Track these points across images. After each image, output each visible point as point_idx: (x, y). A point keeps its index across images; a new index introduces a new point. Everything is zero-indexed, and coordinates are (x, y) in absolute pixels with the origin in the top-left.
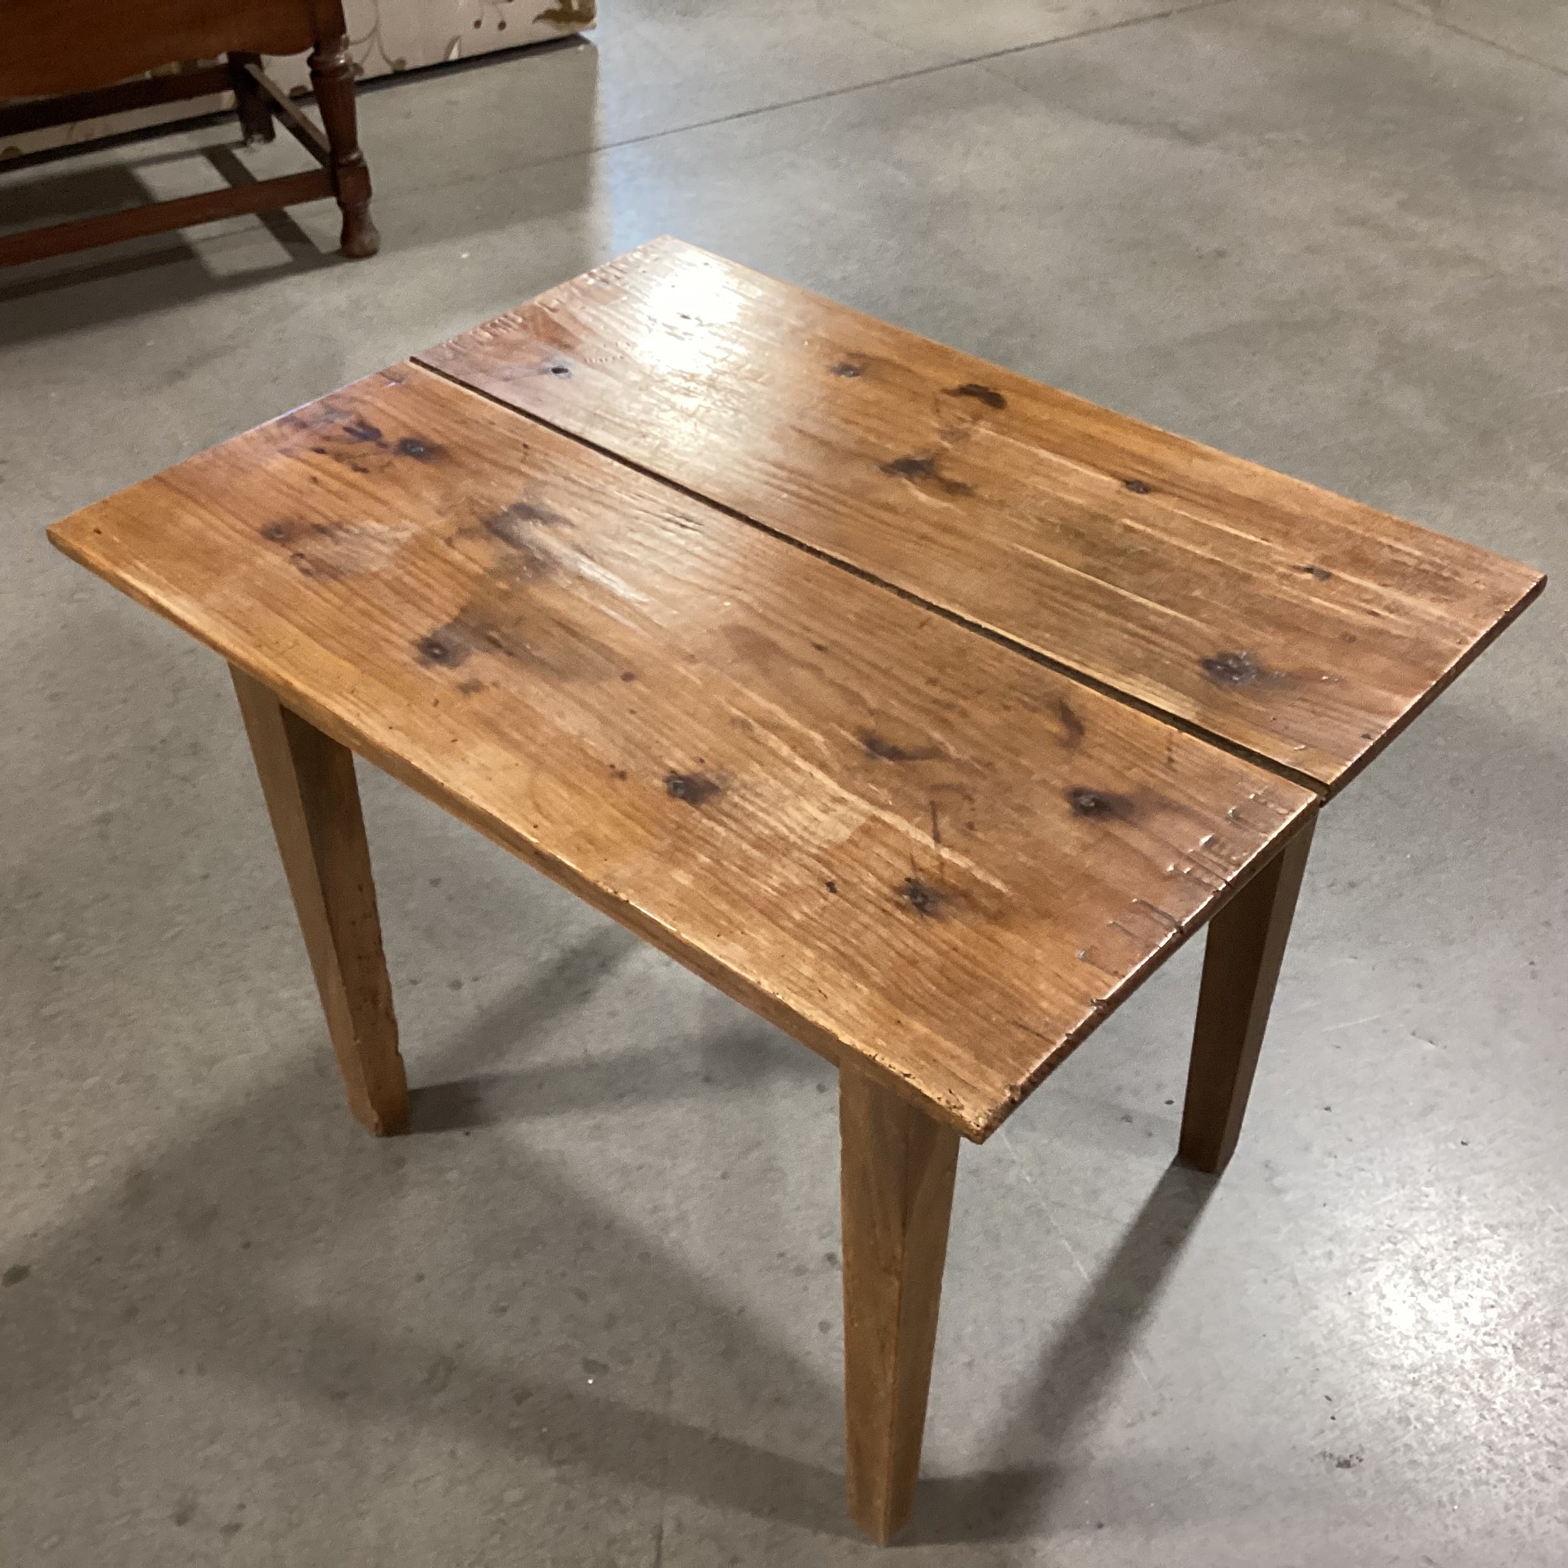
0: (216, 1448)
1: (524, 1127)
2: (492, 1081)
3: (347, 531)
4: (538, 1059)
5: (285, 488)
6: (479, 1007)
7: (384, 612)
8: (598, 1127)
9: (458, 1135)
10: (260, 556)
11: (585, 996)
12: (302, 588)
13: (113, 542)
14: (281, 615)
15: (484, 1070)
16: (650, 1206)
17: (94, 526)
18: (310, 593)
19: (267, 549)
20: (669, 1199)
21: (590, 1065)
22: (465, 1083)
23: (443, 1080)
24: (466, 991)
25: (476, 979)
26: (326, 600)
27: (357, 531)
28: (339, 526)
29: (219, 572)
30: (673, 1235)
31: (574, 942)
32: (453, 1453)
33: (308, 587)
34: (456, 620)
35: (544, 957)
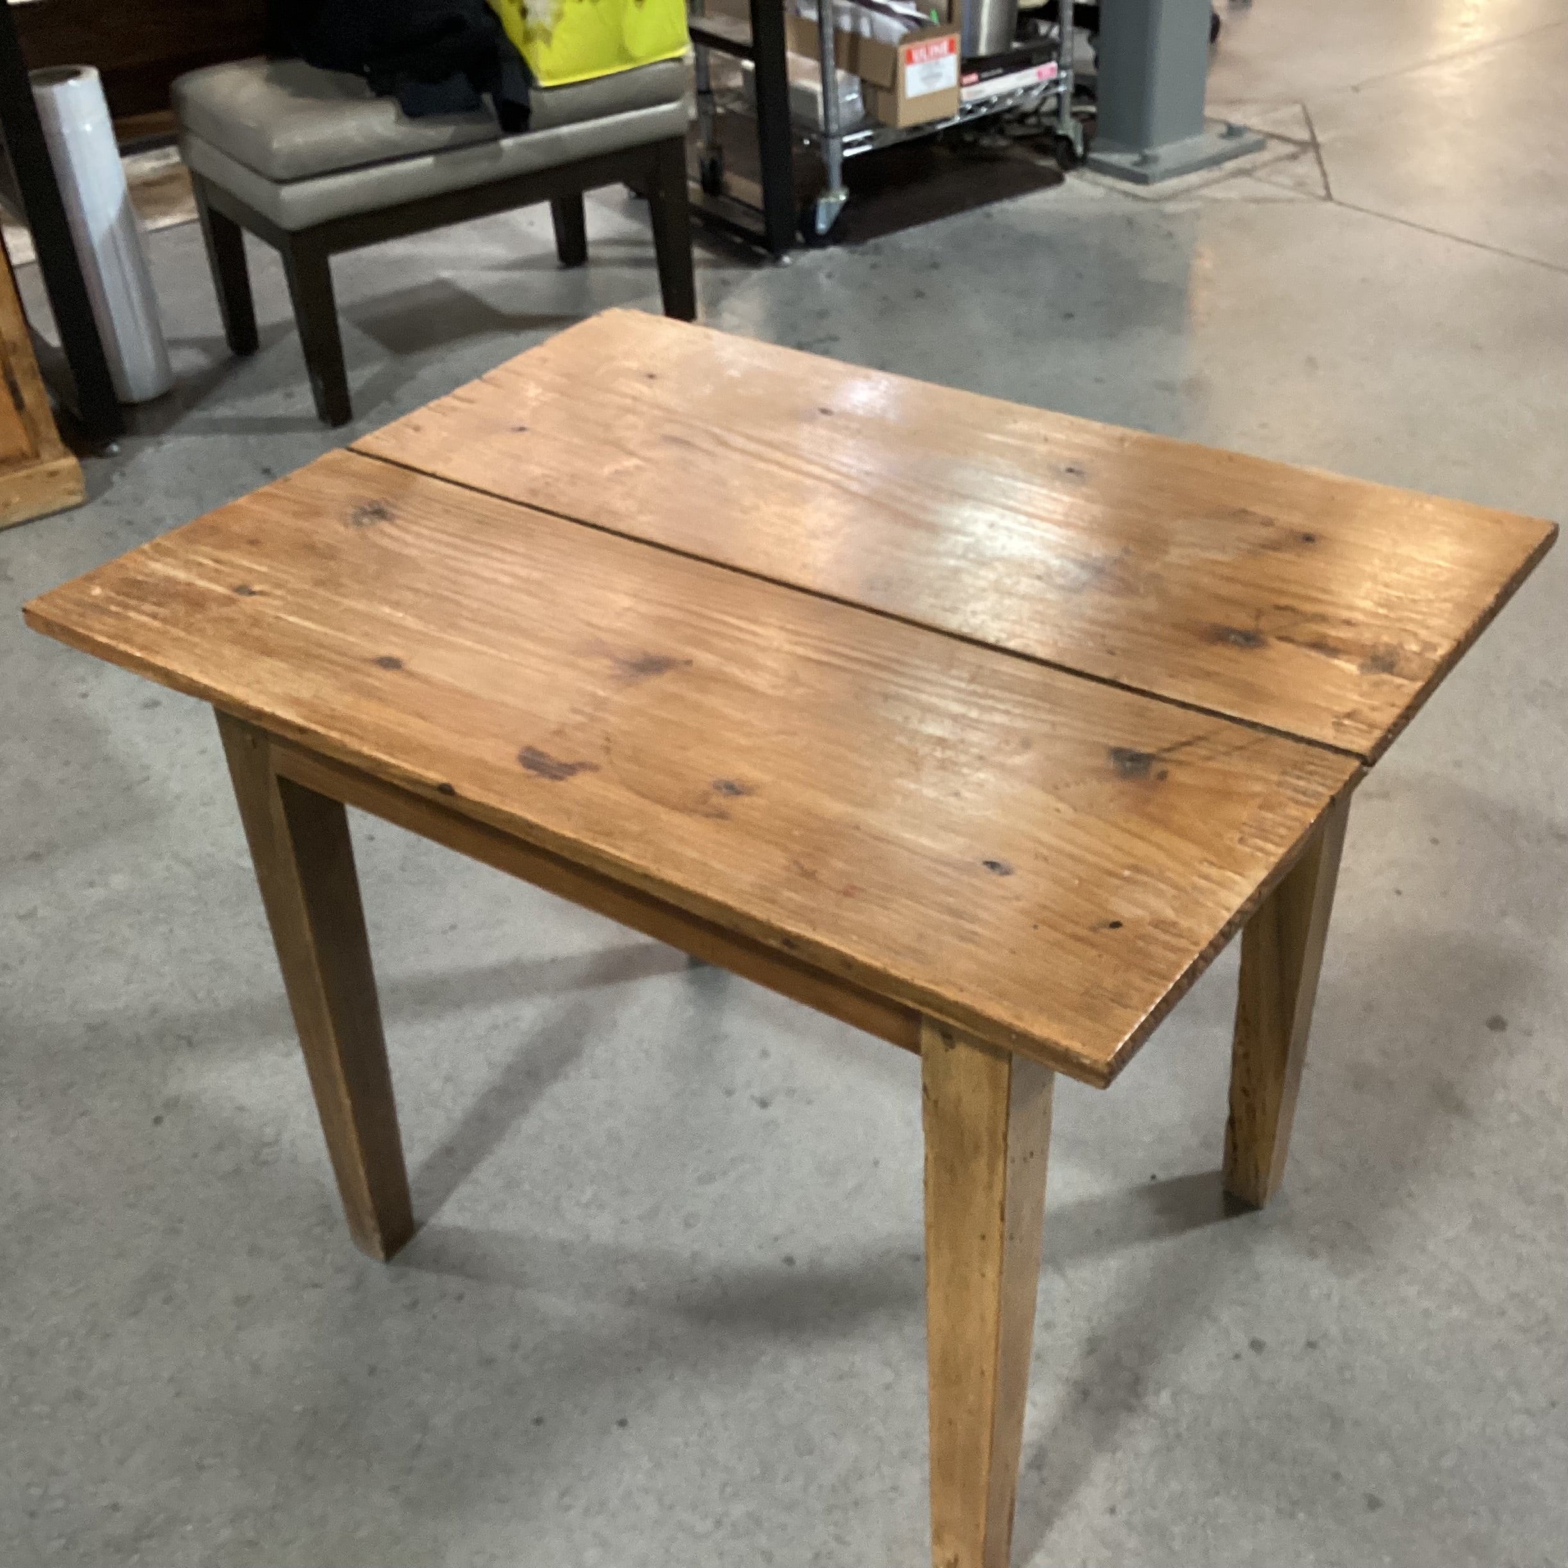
1: (1097, 1190)
2: (1154, 1233)
4: (1114, 1263)
6: (1215, 1320)
9: (1162, 1176)
11: (1092, 1346)
21: (1054, 1263)
24: (1240, 1340)
31: (1136, 1424)
35: (1165, 1397)
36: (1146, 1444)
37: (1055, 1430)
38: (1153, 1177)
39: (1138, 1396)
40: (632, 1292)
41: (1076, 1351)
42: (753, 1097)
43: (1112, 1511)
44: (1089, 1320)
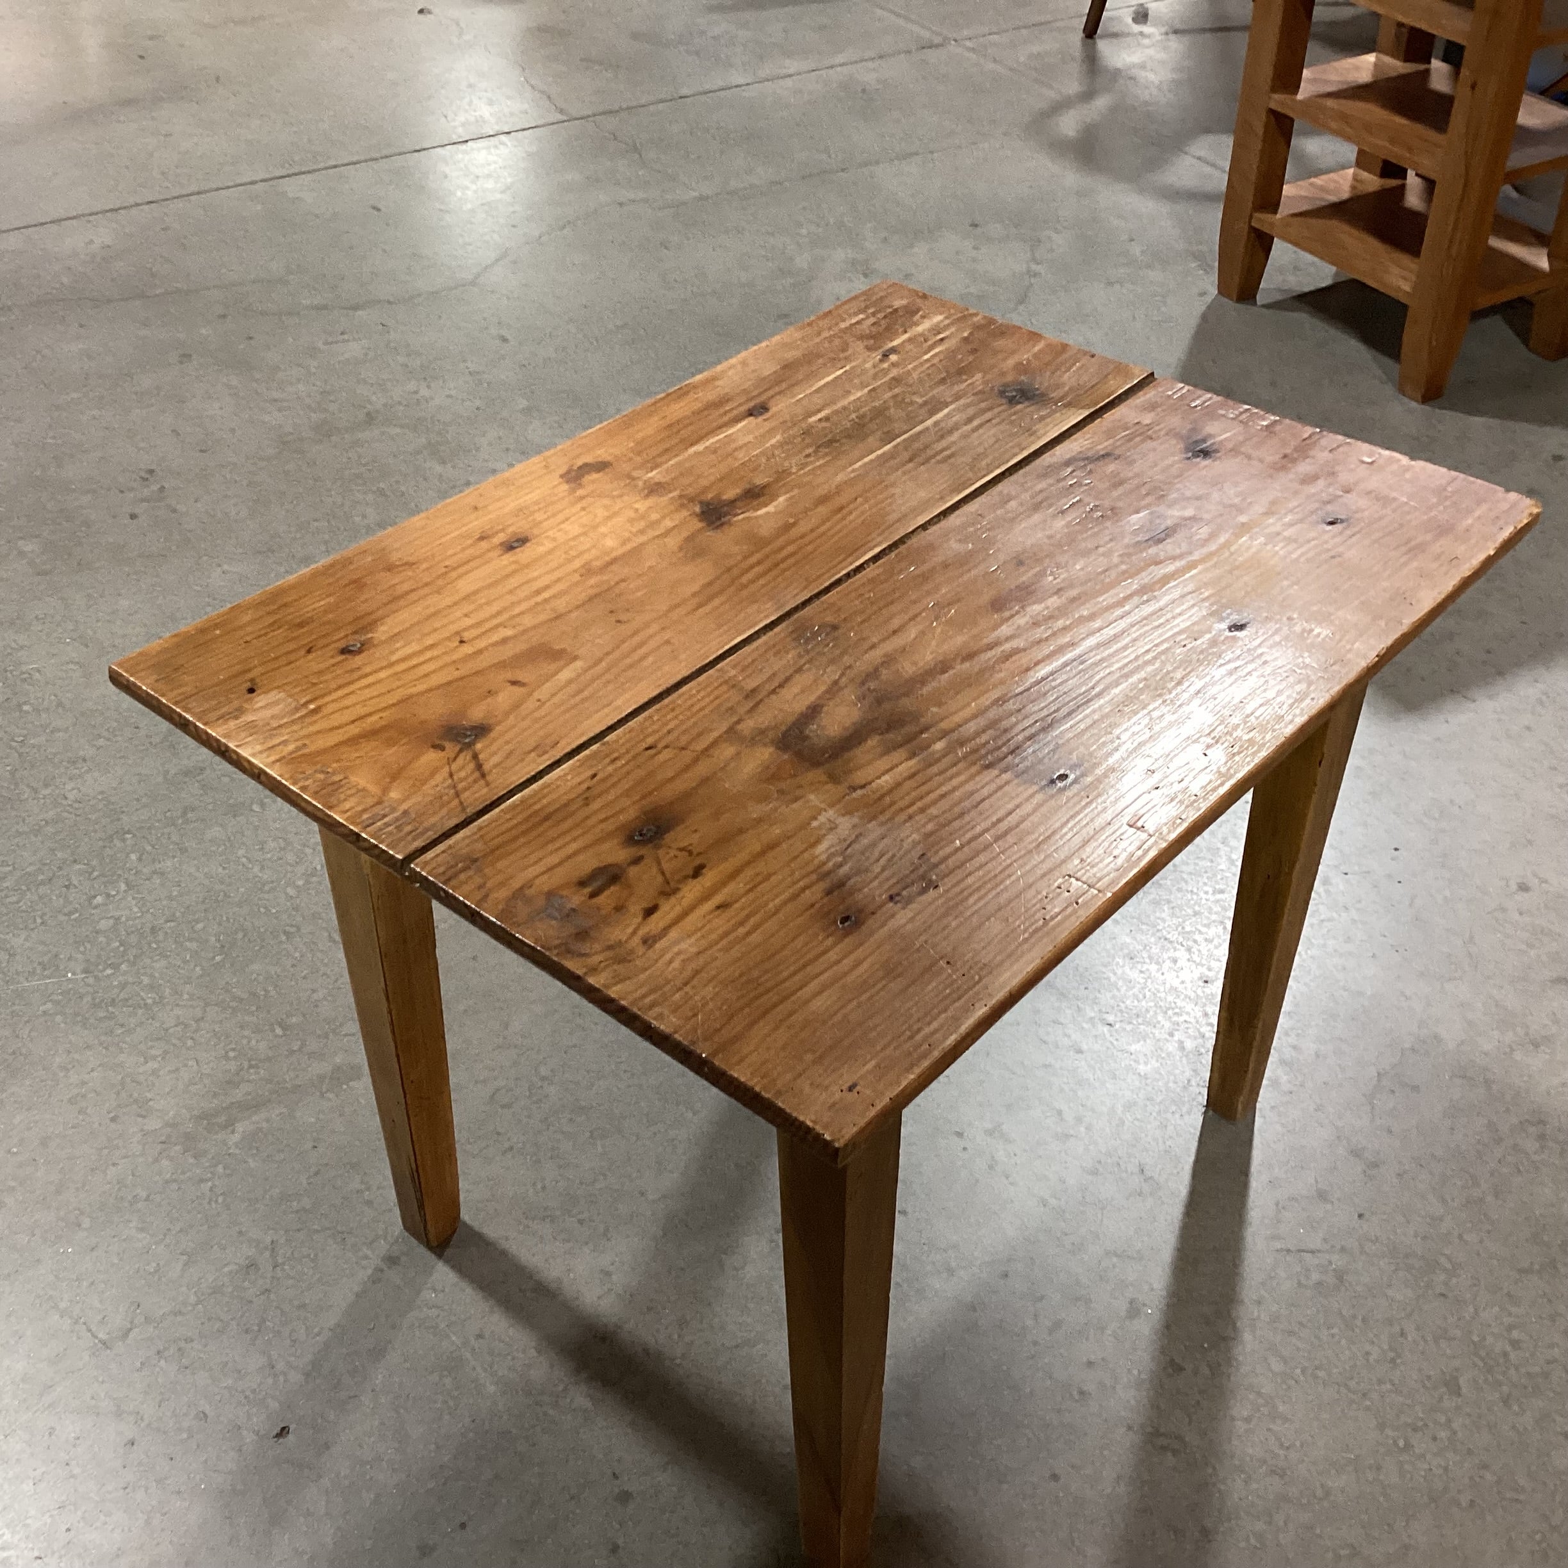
3: (840, 865)
5: (741, 931)
10: (894, 931)
17: (841, 1095)
19: (883, 925)
25: (616, 1476)
27: (837, 859)
28: (828, 874)
35: (584, 1402)
36: (538, 1375)
44: (684, 1356)
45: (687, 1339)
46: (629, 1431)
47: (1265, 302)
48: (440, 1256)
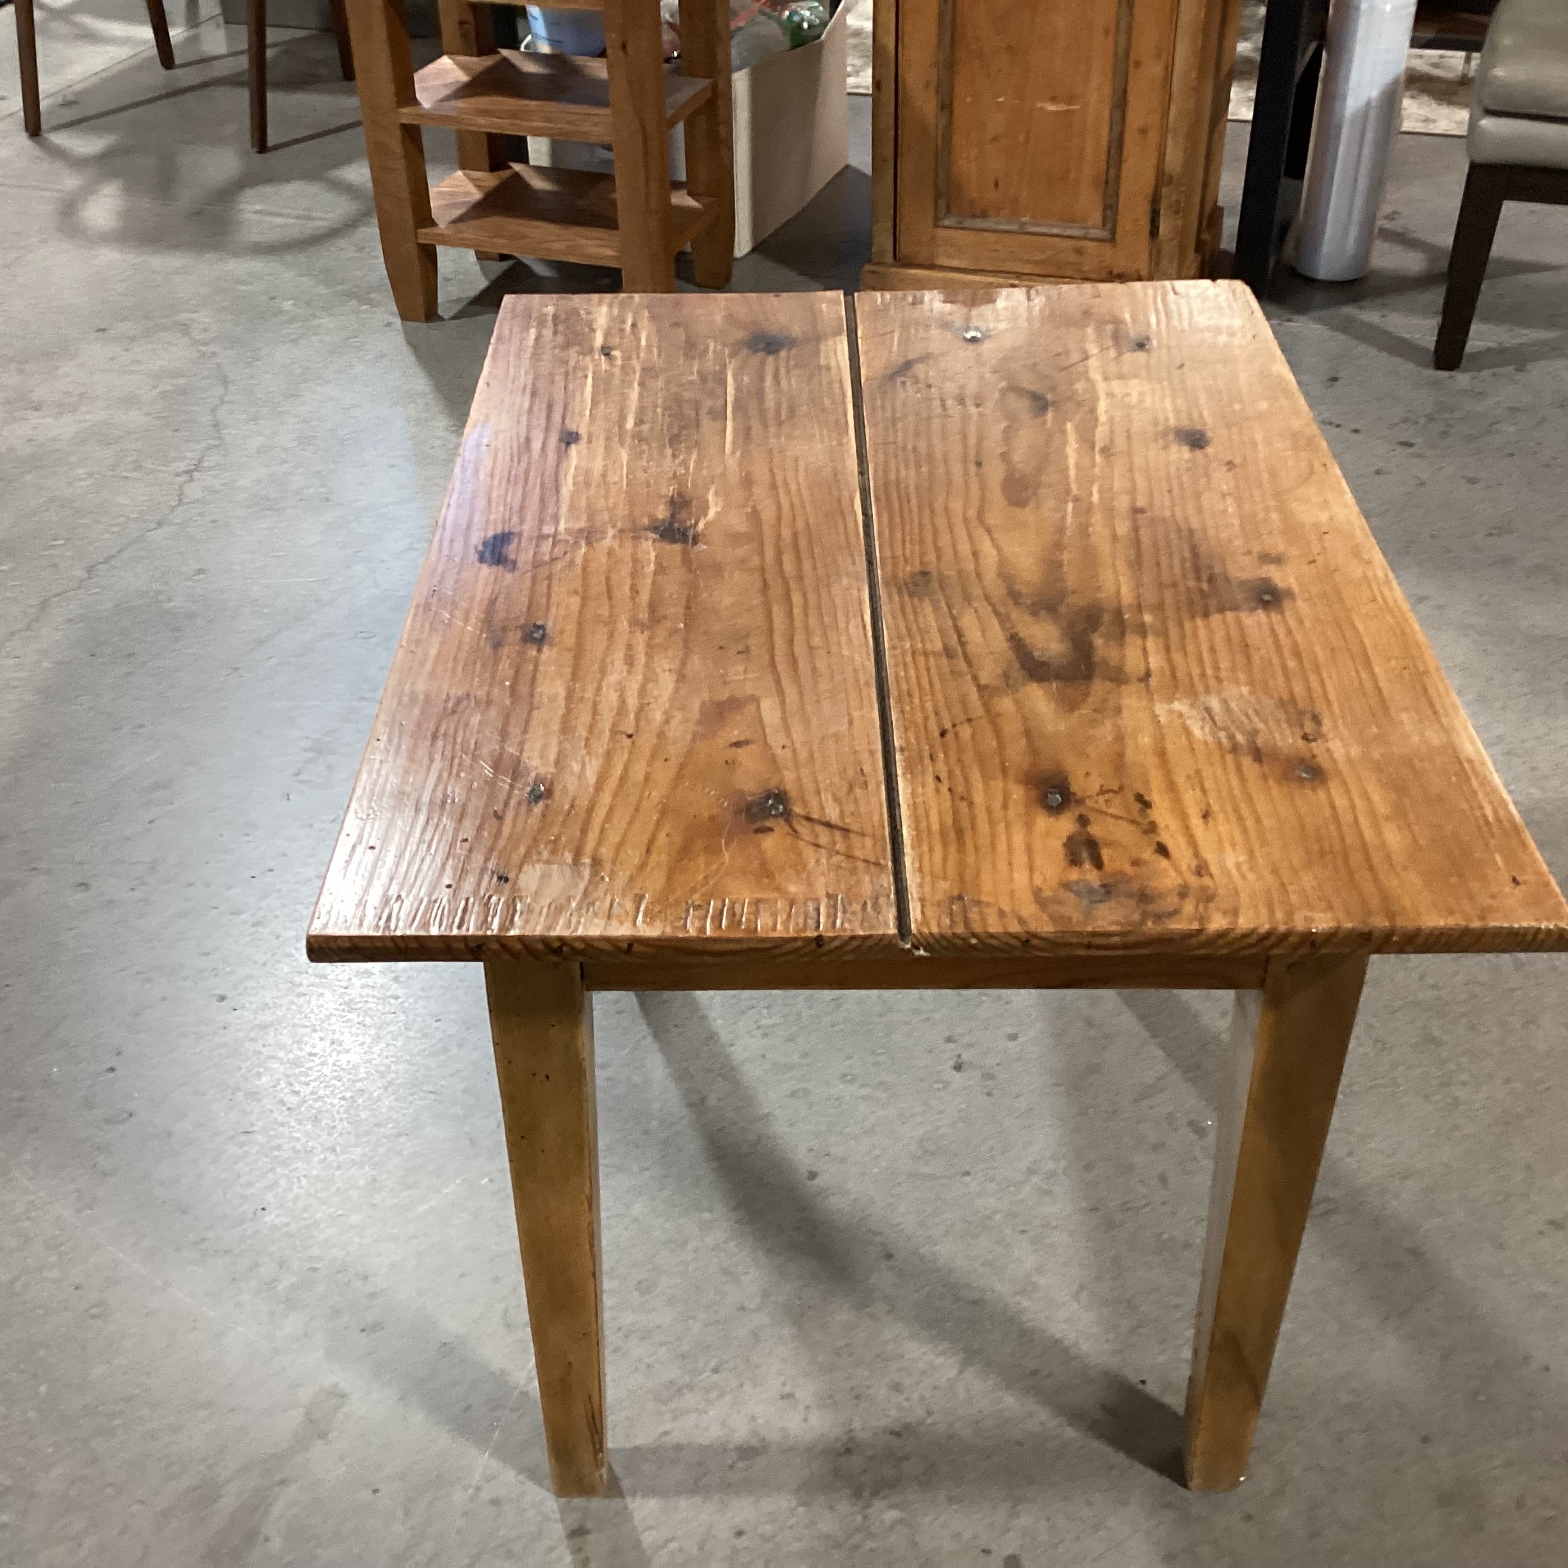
0: (1542, 1288)
1: (1085, 1347)
2: (1075, 1416)
3: (1231, 737)
4: (1010, 1402)
5: (1250, 823)
6: (1014, 1513)
7: (1279, 648)
8: (1022, 1292)
10: (1349, 760)
11: (901, 1432)
12: (1335, 705)
13: (1506, 858)
14: (1379, 690)
15: (1070, 1433)
16: (1047, 1199)
17: (1518, 891)
18: (1332, 696)
19: (1334, 761)
20: (1026, 1190)
21: (970, 1356)
22: (1101, 1436)
23: (1121, 1458)
24: (1007, 1546)
25: (986, 1552)
26: (1322, 682)
27: (1222, 735)
28: (1235, 749)
29: (1408, 762)
30: (1051, 1165)
31: (844, 1506)
32: (1350, 1154)
33: (1329, 702)
34: (1222, 610)
35: (892, 1515)
36: (828, 1524)
37: (790, 1449)
38: (1143, 1382)
39: (875, 1493)
40: (703, 1100)
41: (884, 1422)
42: (959, 1056)
43: (740, 1533)
44: (929, 1413)
45: (916, 1396)
46: (955, 1507)
47: (451, 314)
48: (621, 1494)
